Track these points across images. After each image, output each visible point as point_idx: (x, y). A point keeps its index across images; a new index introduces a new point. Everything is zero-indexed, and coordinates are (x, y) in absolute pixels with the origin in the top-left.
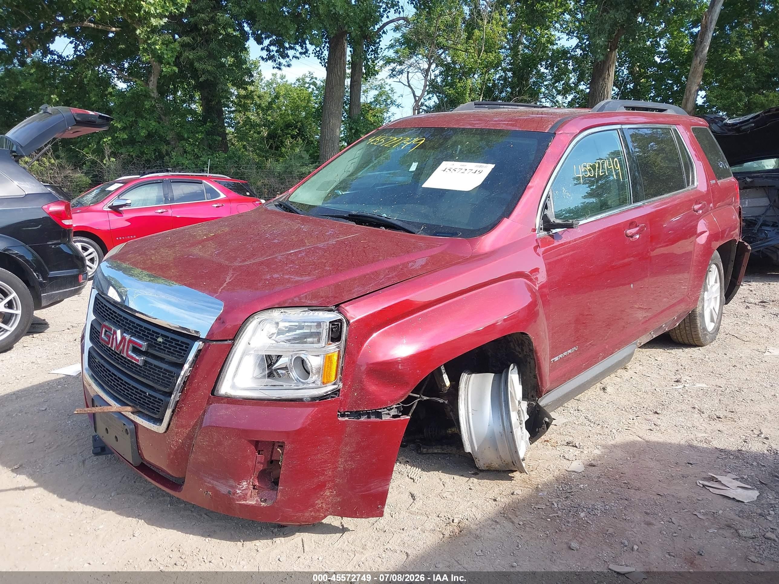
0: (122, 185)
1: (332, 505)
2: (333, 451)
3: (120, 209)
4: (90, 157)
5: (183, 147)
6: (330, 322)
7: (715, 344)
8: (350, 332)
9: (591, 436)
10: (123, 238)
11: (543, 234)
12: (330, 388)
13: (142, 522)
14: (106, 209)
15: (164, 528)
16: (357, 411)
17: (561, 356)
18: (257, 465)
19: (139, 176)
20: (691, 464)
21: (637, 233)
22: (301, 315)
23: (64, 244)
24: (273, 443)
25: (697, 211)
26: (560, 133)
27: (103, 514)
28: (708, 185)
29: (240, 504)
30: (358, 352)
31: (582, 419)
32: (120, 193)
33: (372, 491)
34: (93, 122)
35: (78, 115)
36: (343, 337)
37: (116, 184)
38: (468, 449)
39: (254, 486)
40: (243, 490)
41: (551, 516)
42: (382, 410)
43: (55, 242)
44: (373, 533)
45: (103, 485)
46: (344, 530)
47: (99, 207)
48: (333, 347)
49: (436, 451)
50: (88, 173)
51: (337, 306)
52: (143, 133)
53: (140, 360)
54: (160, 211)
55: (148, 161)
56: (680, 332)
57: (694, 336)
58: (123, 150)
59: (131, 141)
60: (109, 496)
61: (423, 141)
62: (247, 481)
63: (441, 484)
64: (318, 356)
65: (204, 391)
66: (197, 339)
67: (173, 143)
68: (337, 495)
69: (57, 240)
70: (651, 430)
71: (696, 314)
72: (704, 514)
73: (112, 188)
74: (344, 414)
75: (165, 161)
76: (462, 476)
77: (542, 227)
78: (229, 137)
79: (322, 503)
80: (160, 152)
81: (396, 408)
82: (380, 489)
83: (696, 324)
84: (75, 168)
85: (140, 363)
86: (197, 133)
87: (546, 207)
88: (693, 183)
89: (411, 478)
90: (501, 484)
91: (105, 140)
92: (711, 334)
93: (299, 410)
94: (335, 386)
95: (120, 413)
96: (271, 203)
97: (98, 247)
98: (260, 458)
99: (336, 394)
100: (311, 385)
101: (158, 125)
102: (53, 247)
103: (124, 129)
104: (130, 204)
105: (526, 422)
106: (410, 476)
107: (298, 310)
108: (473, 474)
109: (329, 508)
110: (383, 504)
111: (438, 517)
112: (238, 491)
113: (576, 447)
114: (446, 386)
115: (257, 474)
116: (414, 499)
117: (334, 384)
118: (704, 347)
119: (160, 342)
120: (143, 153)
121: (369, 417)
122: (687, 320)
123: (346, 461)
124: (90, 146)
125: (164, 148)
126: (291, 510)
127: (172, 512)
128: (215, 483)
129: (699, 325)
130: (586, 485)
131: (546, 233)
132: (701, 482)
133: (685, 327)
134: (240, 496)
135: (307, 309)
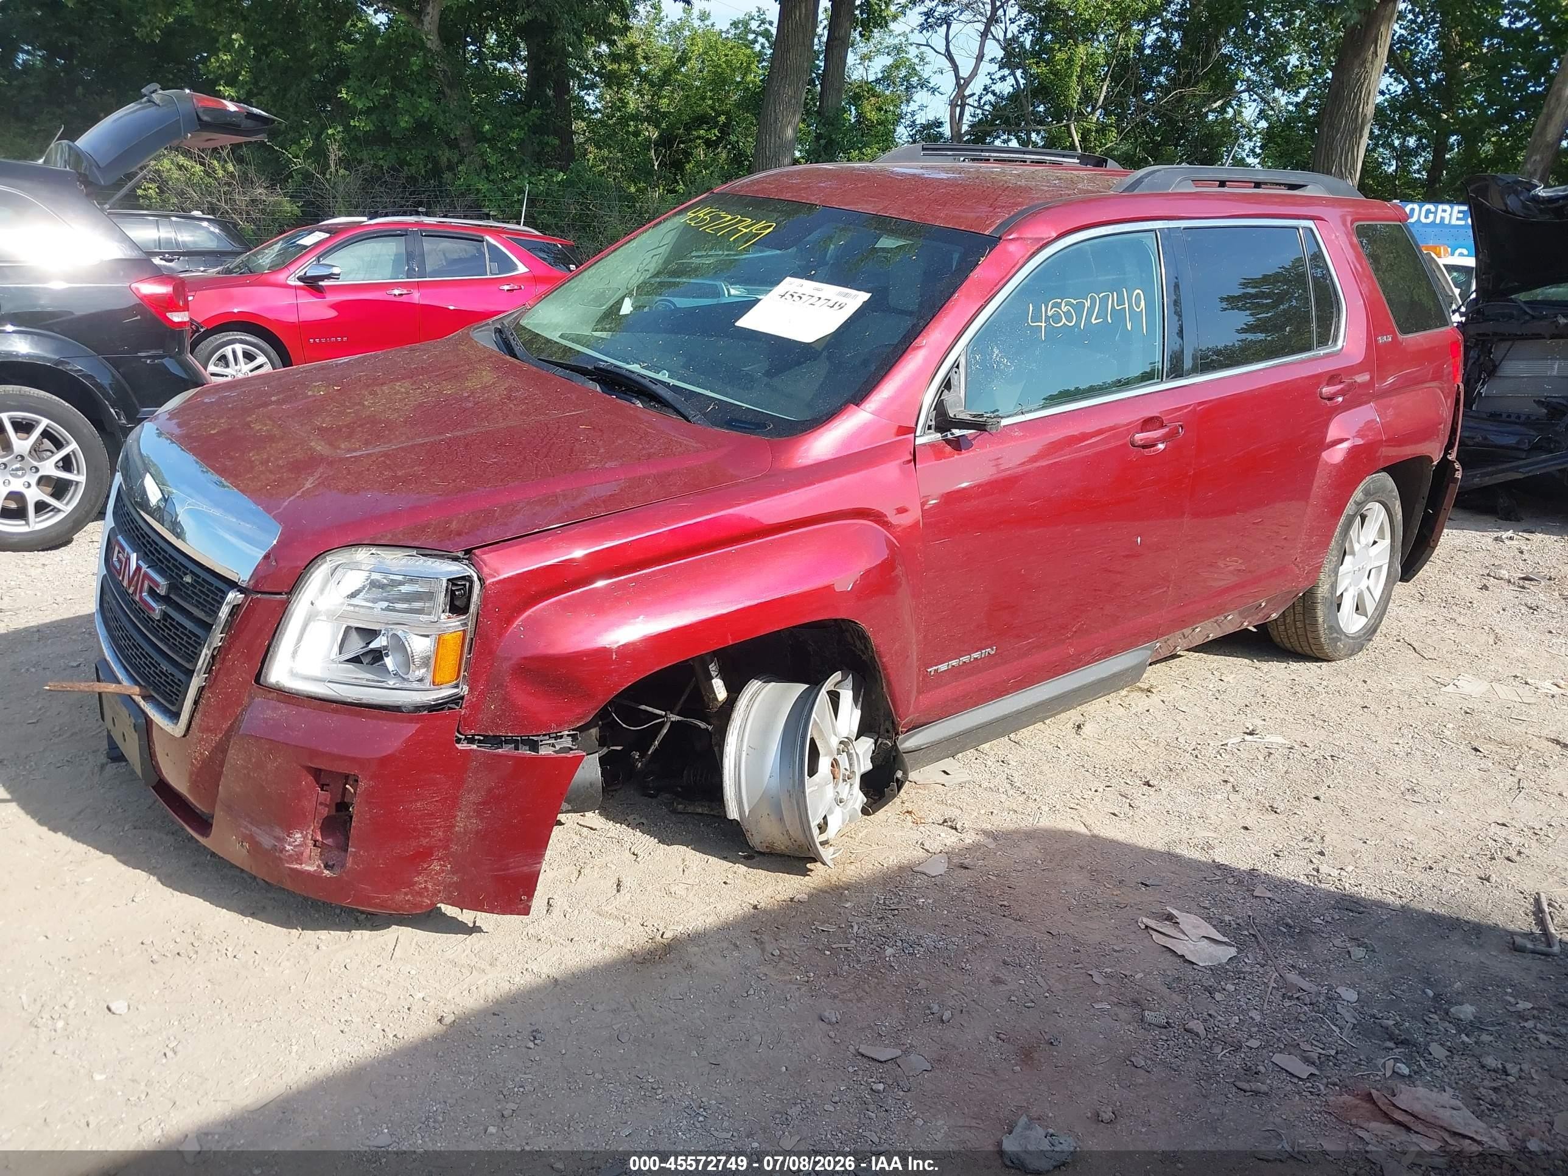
0: (327, 235)
1: (445, 887)
2: (446, 799)
3: (321, 283)
4: (298, 164)
5: (481, 155)
6: (448, 580)
7: (1360, 658)
8: (485, 599)
9: (995, 812)
10: (323, 340)
11: (935, 437)
12: (447, 692)
13: (153, 879)
14: (293, 282)
15: (186, 893)
16: (494, 736)
17: (954, 663)
18: (320, 807)
19: (364, 219)
20: (1146, 885)
21: (1162, 440)
22: (404, 561)
23: (171, 357)
24: (347, 777)
25: (1330, 399)
26: (1011, 237)
27: (98, 858)
28: (1369, 346)
29: (290, 868)
30: (500, 635)
31: (1000, 780)
32: (324, 250)
33: (512, 871)
34: (234, 125)
35: (207, 110)
36: (473, 608)
37: (317, 233)
38: (733, 813)
39: (315, 841)
40: (295, 846)
41: (834, 946)
42: (542, 738)
43: (152, 352)
44: (520, 941)
45: (120, 810)
46: (475, 929)
47: (281, 277)
48: (453, 624)
49: (700, 810)
50: (296, 197)
51: (468, 552)
52: (405, 121)
53: (157, 609)
54: (397, 292)
55: (412, 179)
56: (1286, 630)
57: (1311, 641)
58: (365, 155)
59: (382, 138)
60: (120, 829)
61: (771, 229)
62: (302, 833)
63: (681, 869)
64: (427, 636)
65: (242, 674)
66: (233, 585)
67: (464, 145)
68: (454, 872)
69: (156, 348)
70: (1114, 814)
71: (1316, 598)
72: (1108, 976)
73: (308, 240)
74: (473, 737)
75: (444, 181)
76: (725, 858)
77: (933, 423)
78: (578, 139)
79: (426, 882)
80: (436, 162)
81: (568, 735)
82: (526, 869)
83: (1315, 618)
84: (273, 185)
85: (157, 615)
86: (510, 128)
87: (947, 385)
88: (1335, 340)
89: (634, 854)
90: (784, 881)
91: (330, 132)
92: (1353, 638)
93: (386, 726)
94: (455, 690)
95: (130, 696)
96: (488, 324)
97: (273, 354)
98: (324, 796)
99: (457, 704)
100: (415, 685)
101: (435, 107)
102: (148, 361)
103: (368, 112)
104: (339, 275)
105: (864, 777)
106: (632, 850)
107: (399, 553)
108: (744, 857)
109: (440, 892)
110: (531, 894)
111: (643, 925)
112: (288, 848)
113: (956, 829)
114: (717, 699)
115: (321, 822)
116: (618, 891)
117: (457, 686)
118: (1333, 663)
119: (188, 583)
120: (403, 163)
121: (517, 748)
122: (1299, 609)
123: (468, 817)
124: (302, 141)
125: (445, 155)
126: (369, 888)
127: (209, 869)
128: (254, 829)
129: (1320, 620)
130: (930, 901)
131: (939, 435)
132: (1145, 920)
133: (1295, 621)
134: (290, 856)
135: (414, 553)
